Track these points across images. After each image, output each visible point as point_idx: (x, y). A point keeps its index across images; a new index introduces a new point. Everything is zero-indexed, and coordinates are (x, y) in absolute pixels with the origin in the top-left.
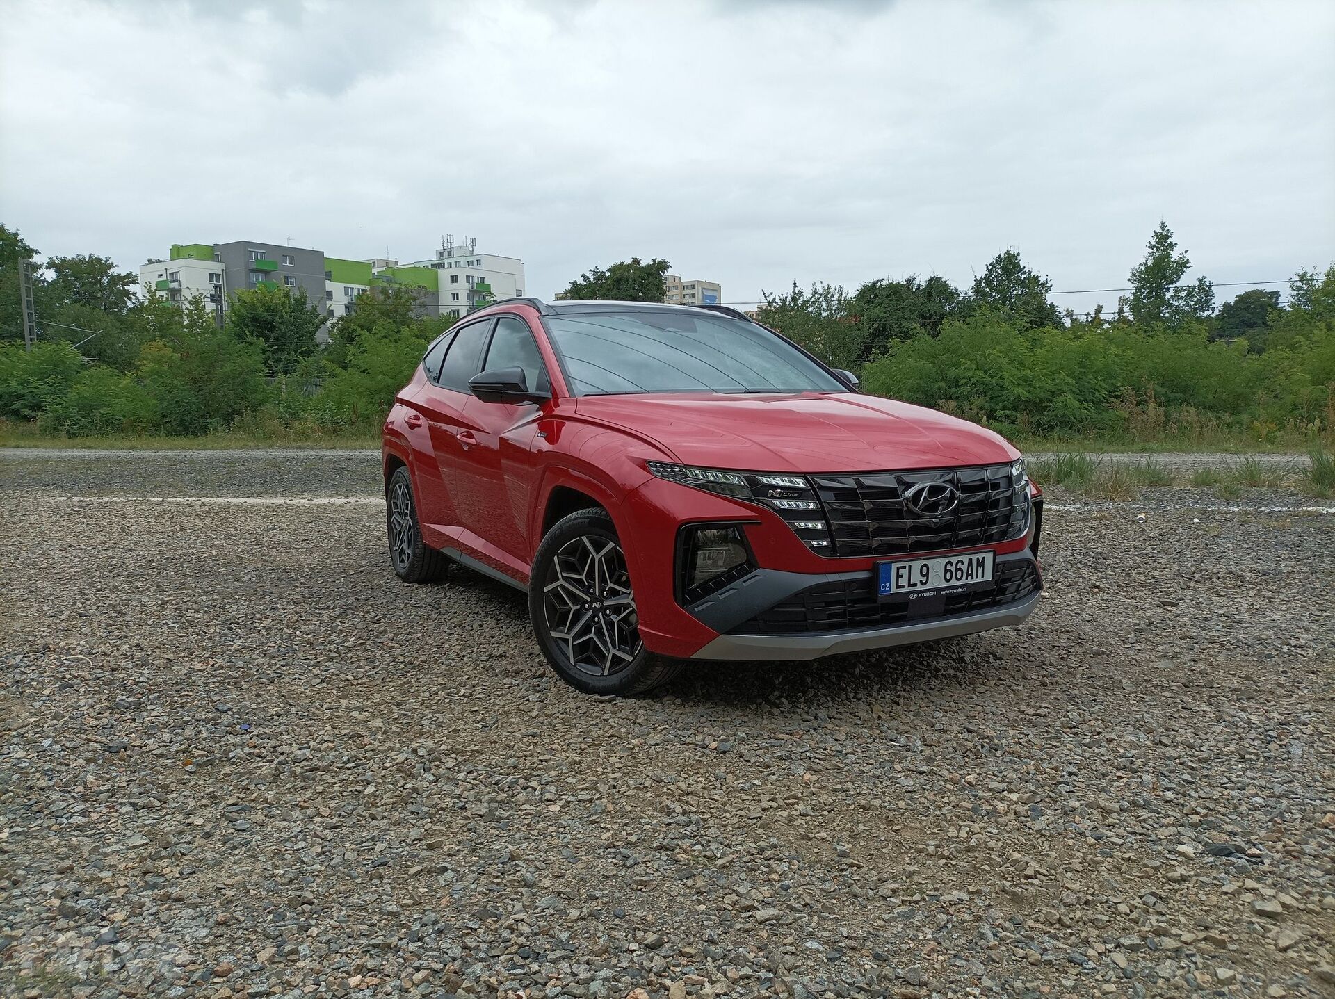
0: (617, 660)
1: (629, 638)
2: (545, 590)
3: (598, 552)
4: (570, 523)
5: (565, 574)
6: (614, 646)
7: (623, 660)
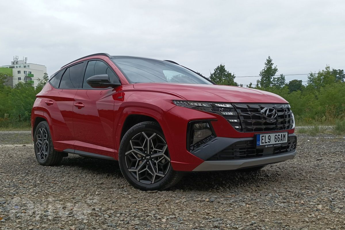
0: (157, 177)
1: (162, 168)
2: (126, 154)
3: (149, 138)
4: (137, 127)
5: (134, 147)
6: (156, 172)
7: (161, 177)
